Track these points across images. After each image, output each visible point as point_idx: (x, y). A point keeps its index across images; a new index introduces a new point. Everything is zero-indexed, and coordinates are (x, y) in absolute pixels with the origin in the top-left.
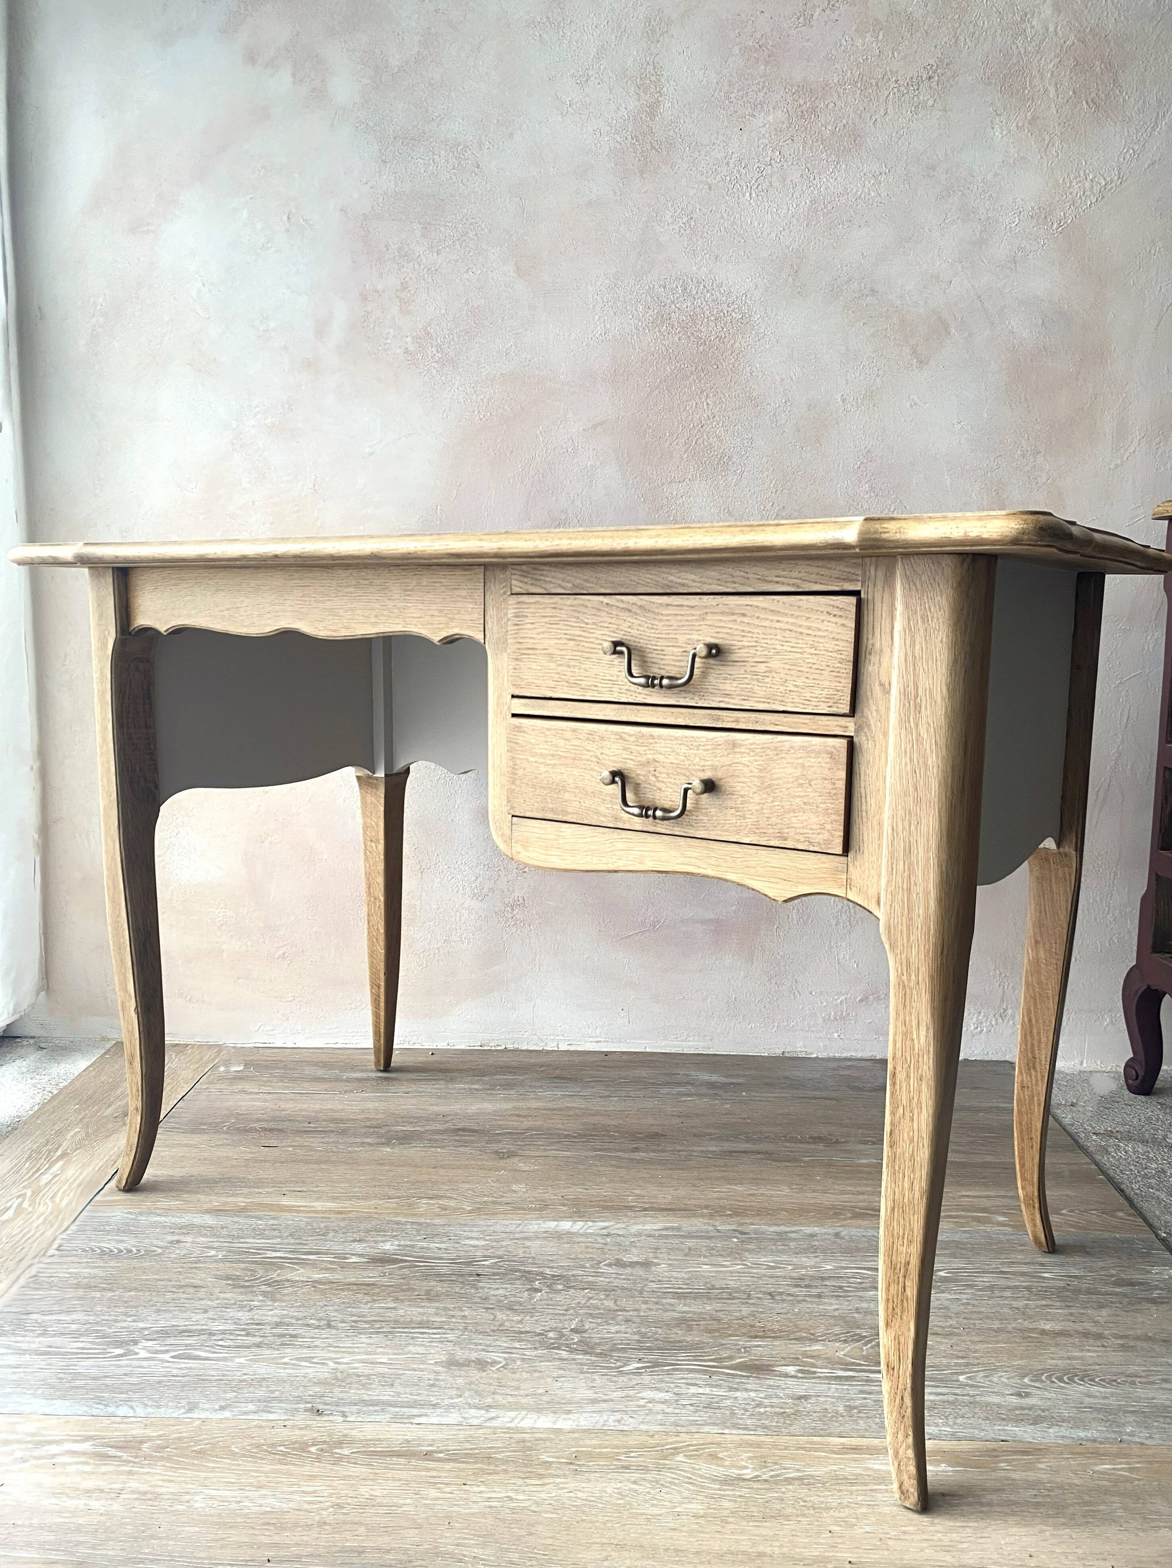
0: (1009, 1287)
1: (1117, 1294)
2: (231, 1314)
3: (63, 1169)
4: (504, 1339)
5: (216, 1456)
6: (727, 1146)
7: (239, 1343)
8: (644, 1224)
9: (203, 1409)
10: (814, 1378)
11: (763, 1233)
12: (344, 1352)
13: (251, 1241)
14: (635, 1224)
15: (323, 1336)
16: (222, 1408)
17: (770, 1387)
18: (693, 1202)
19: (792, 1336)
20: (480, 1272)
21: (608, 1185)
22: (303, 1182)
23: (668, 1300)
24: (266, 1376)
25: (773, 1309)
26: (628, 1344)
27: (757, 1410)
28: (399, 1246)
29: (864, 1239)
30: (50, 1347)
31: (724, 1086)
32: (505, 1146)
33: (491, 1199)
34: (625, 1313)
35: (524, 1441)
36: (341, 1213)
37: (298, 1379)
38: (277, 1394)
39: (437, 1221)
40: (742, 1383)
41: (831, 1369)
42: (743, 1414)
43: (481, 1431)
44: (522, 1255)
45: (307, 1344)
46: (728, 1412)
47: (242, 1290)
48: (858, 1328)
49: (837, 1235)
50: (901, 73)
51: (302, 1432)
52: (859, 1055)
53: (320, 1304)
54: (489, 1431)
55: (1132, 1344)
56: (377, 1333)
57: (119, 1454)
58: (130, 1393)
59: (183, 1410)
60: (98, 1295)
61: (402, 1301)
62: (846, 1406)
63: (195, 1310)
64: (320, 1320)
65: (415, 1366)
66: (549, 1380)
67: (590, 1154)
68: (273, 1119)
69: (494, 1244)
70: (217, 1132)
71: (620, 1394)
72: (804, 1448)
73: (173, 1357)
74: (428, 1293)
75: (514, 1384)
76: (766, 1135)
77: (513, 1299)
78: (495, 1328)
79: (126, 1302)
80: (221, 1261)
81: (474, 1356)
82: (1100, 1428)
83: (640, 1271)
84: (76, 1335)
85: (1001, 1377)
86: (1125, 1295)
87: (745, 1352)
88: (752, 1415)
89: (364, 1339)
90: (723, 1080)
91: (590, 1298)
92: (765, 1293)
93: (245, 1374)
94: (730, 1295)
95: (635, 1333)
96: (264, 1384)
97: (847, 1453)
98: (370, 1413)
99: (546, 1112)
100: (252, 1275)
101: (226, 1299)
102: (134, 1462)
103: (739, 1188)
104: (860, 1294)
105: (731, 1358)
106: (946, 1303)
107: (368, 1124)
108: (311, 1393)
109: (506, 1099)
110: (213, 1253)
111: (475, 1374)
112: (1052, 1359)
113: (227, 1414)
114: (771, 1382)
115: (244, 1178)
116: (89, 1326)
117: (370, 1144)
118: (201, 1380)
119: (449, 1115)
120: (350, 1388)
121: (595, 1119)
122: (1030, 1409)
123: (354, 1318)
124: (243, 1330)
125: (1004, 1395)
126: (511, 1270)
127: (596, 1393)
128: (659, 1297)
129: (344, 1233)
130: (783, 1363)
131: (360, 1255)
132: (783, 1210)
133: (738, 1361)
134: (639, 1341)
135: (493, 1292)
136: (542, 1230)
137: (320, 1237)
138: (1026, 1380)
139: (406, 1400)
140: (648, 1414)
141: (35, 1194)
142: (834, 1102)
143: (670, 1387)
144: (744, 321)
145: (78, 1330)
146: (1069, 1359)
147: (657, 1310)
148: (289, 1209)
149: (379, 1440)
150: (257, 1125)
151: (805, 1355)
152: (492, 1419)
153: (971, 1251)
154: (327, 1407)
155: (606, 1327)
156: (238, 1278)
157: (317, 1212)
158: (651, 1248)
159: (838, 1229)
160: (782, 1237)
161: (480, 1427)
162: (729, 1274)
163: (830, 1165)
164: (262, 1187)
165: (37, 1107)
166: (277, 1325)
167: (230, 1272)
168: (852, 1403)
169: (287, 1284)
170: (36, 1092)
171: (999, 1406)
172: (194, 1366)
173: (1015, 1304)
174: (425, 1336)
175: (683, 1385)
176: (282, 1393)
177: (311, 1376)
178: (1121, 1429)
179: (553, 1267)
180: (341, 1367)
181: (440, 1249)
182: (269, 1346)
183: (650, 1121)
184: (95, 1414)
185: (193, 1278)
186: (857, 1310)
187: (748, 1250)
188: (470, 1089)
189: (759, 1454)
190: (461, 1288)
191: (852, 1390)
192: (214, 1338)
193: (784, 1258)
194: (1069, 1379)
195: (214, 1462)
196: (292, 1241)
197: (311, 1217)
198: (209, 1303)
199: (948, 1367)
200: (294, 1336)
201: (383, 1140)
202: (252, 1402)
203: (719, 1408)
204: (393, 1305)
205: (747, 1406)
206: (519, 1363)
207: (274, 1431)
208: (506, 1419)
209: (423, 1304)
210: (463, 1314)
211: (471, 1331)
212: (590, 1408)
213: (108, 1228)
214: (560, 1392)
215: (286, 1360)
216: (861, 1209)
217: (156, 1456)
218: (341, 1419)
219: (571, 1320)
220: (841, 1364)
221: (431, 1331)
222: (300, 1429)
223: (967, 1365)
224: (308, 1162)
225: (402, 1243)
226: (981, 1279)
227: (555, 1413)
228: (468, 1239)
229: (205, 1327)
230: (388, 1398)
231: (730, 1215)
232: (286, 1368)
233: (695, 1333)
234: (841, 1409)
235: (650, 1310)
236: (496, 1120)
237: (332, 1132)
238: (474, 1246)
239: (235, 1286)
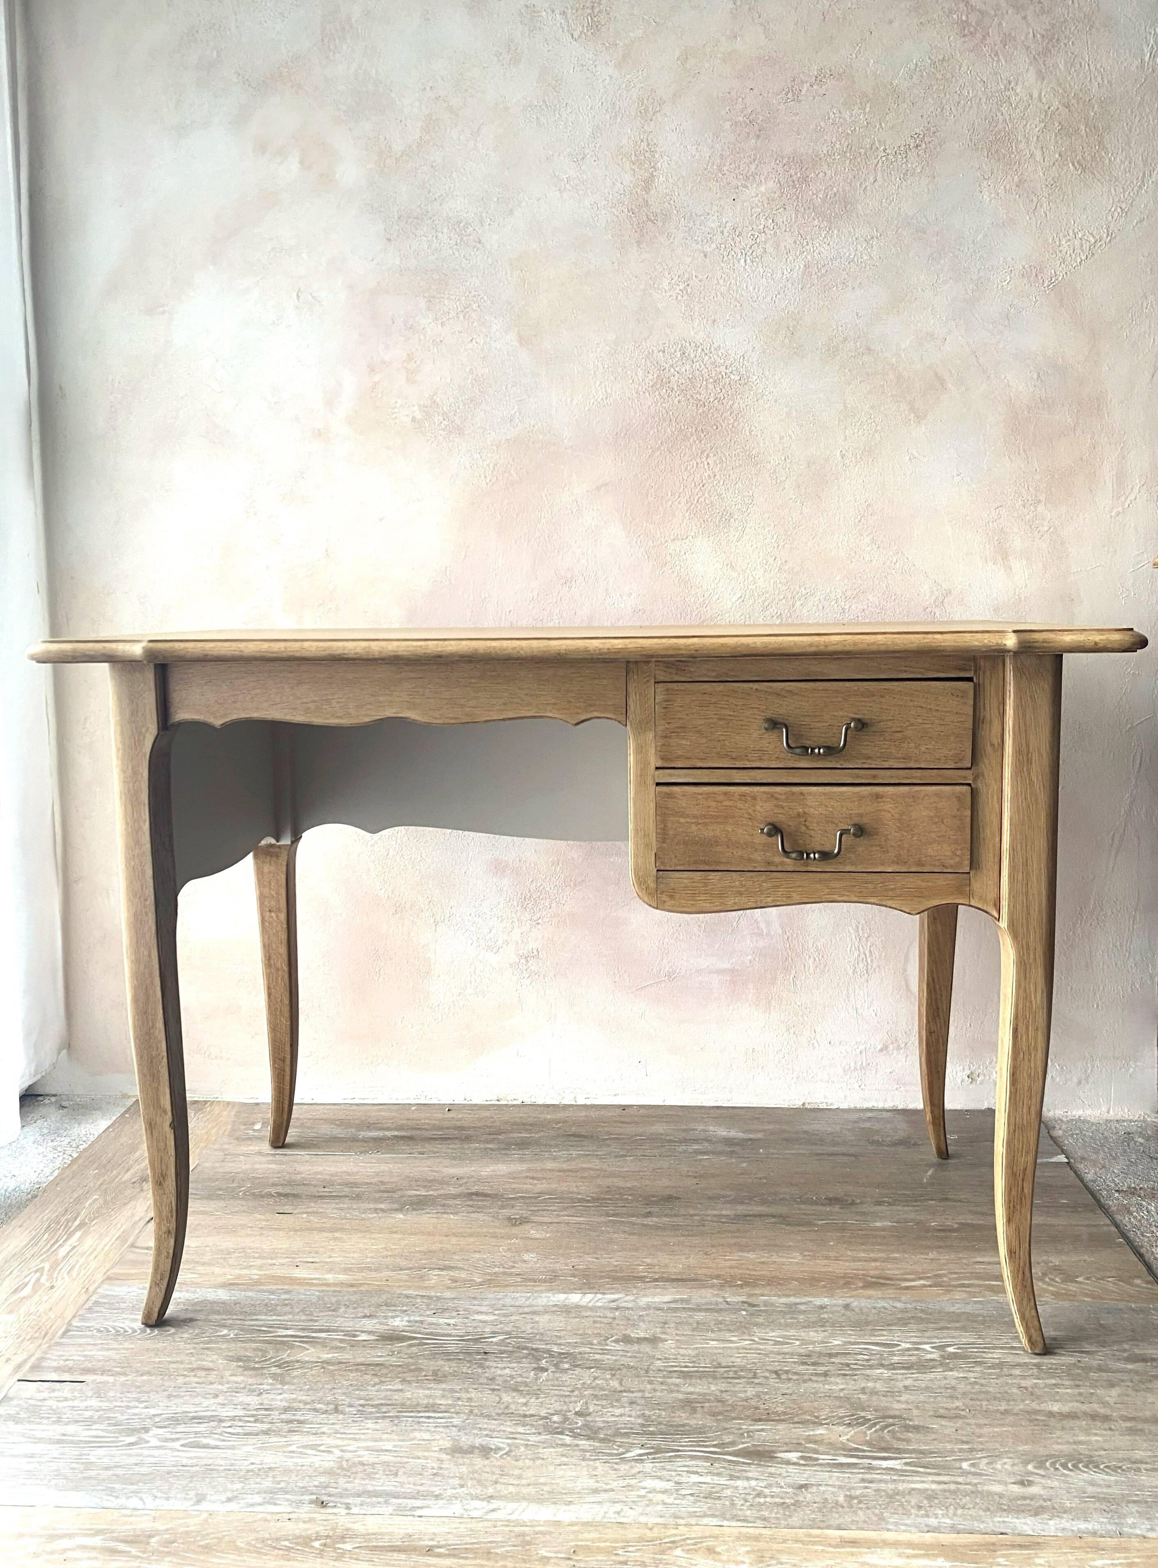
0: (1018, 1365)
1: (1129, 1371)
2: (241, 1399)
3: (80, 1240)
4: (508, 1423)
5: (222, 1552)
6: (741, 1209)
7: (248, 1430)
8: (654, 1295)
9: (210, 1501)
10: (816, 1465)
11: (772, 1305)
12: (350, 1439)
13: (264, 1317)
14: (645, 1296)
15: (331, 1422)
16: (229, 1500)
17: (771, 1475)
18: (704, 1271)
19: (796, 1419)
20: (488, 1350)
21: (619, 1254)
22: (317, 1252)
23: (674, 1380)
24: (272, 1465)
25: (778, 1389)
26: (631, 1428)
27: (758, 1500)
28: (409, 1321)
29: (874, 1311)
30: (64, 1435)
31: (742, 1143)
32: (517, 1211)
33: (502, 1270)
34: (630, 1395)
35: (523, 1535)
36: (352, 1286)
37: (304, 1468)
38: (283, 1485)
39: (448, 1294)
40: (744, 1470)
41: (833, 1455)
42: (742, 1505)
43: (481, 1524)
44: (530, 1331)
45: (314, 1431)
46: (727, 1503)
47: (252, 1372)
48: (863, 1410)
49: (847, 1307)
50: (888, 143)
51: (307, 1526)
52: (880, 1105)
53: (329, 1386)
54: (490, 1524)
55: (1140, 1427)
56: (384, 1417)
57: (128, 1549)
58: (140, 1484)
59: (191, 1502)
60: (111, 1379)
61: (409, 1382)
62: (846, 1496)
63: (205, 1396)
64: (328, 1404)
65: (420, 1454)
66: (551, 1468)
67: (603, 1219)
68: (290, 1183)
69: (503, 1319)
70: (233, 1197)
71: (622, 1483)
72: (802, 1542)
73: (182, 1445)
74: (435, 1373)
75: (516, 1472)
76: (781, 1196)
77: (519, 1379)
78: (500, 1411)
79: (139, 1387)
80: (233, 1340)
81: (478, 1442)
82: (1101, 1520)
83: (646, 1348)
84: (90, 1422)
85: (1005, 1463)
86: (1137, 1372)
87: (748, 1437)
88: (752, 1505)
89: (370, 1424)
90: (741, 1135)
91: (595, 1378)
92: (771, 1371)
93: (252, 1464)
94: (735, 1373)
95: (638, 1417)
96: (271, 1474)
97: (843, 1547)
98: (373, 1505)
99: (561, 1174)
100: (263, 1356)
101: (236, 1383)
102: (142, 1558)
103: (751, 1255)
104: (868, 1372)
105: (733, 1443)
106: (954, 1382)
107: (382, 1188)
108: (316, 1483)
109: (522, 1160)
110: (225, 1332)
111: (479, 1462)
112: (1058, 1444)
113: (233, 1506)
114: (772, 1470)
115: (257, 1248)
116: (101, 1413)
117: (382, 1210)
118: (209, 1470)
119: (462, 1178)
120: (355, 1478)
121: (609, 1182)
122: (1031, 1499)
123: (362, 1402)
124: (253, 1416)
125: (1006, 1484)
126: (518, 1348)
127: (597, 1482)
128: (664, 1377)
129: (354, 1308)
130: (785, 1448)
131: (370, 1333)
132: (793, 1279)
133: (741, 1446)
134: (643, 1425)
135: (499, 1372)
136: (551, 1303)
137: (331, 1313)
138: (1030, 1467)
139: (409, 1491)
140: (647, 1505)
141: (53, 1268)
142: (853, 1158)
143: (671, 1476)
144: (742, 382)
145: (91, 1417)
146: (1075, 1443)
147: (662, 1390)
148: (302, 1282)
149: (381, 1534)
150: (273, 1190)
151: (809, 1439)
152: (493, 1510)
153: (983, 1324)
154: (332, 1499)
155: (610, 1410)
156: (248, 1359)
157: (328, 1285)
158: (659, 1322)
159: (849, 1300)
160: (792, 1309)
161: (481, 1519)
162: (735, 1351)
163: (843, 1229)
164: (276, 1258)
165: (56, 1173)
166: (286, 1410)
167: (242, 1353)
168: (853, 1493)
169: (297, 1365)
170: (56, 1156)
171: (1001, 1496)
172: (203, 1455)
173: (1024, 1383)
174: (431, 1420)
175: (684, 1474)
176: (288, 1483)
177: (317, 1465)
178: (1122, 1521)
179: (560, 1344)
180: (347, 1455)
181: (449, 1325)
182: (278, 1433)
183: (665, 1182)
184: (105, 1506)
185: (204, 1360)
186: (863, 1391)
187: (757, 1325)
188: (486, 1149)
189: (756, 1549)
190: (469, 1367)
191: (854, 1478)
192: (223, 1424)
193: (792, 1332)
194: (1073, 1466)
195: (220, 1557)
196: (303, 1318)
197: (323, 1291)
198: (220, 1387)
199: (952, 1452)
200: (300, 1422)
201: (396, 1206)
202: (258, 1493)
203: (719, 1498)
204: (401, 1387)
205: (748, 1497)
206: (522, 1449)
207: (279, 1524)
208: (507, 1510)
209: (430, 1386)
210: (469, 1396)
211: (476, 1415)
212: (592, 1498)
213: (123, 1305)
214: (561, 1482)
215: (293, 1448)
216: (872, 1277)
217: (163, 1552)
218: (345, 1511)
219: (576, 1402)
220: (844, 1450)
221: (437, 1415)
222: (304, 1522)
223: (971, 1450)
224: (322, 1230)
225: (412, 1318)
226: (990, 1355)
227: (555, 1503)
228: (477, 1313)
229: (214, 1413)
230: (392, 1488)
231: (741, 1286)
232: (292, 1457)
233: (699, 1416)
234: (841, 1499)
235: (655, 1390)
236: (510, 1183)
237: (347, 1197)
238: (481, 1321)
239: (246, 1368)
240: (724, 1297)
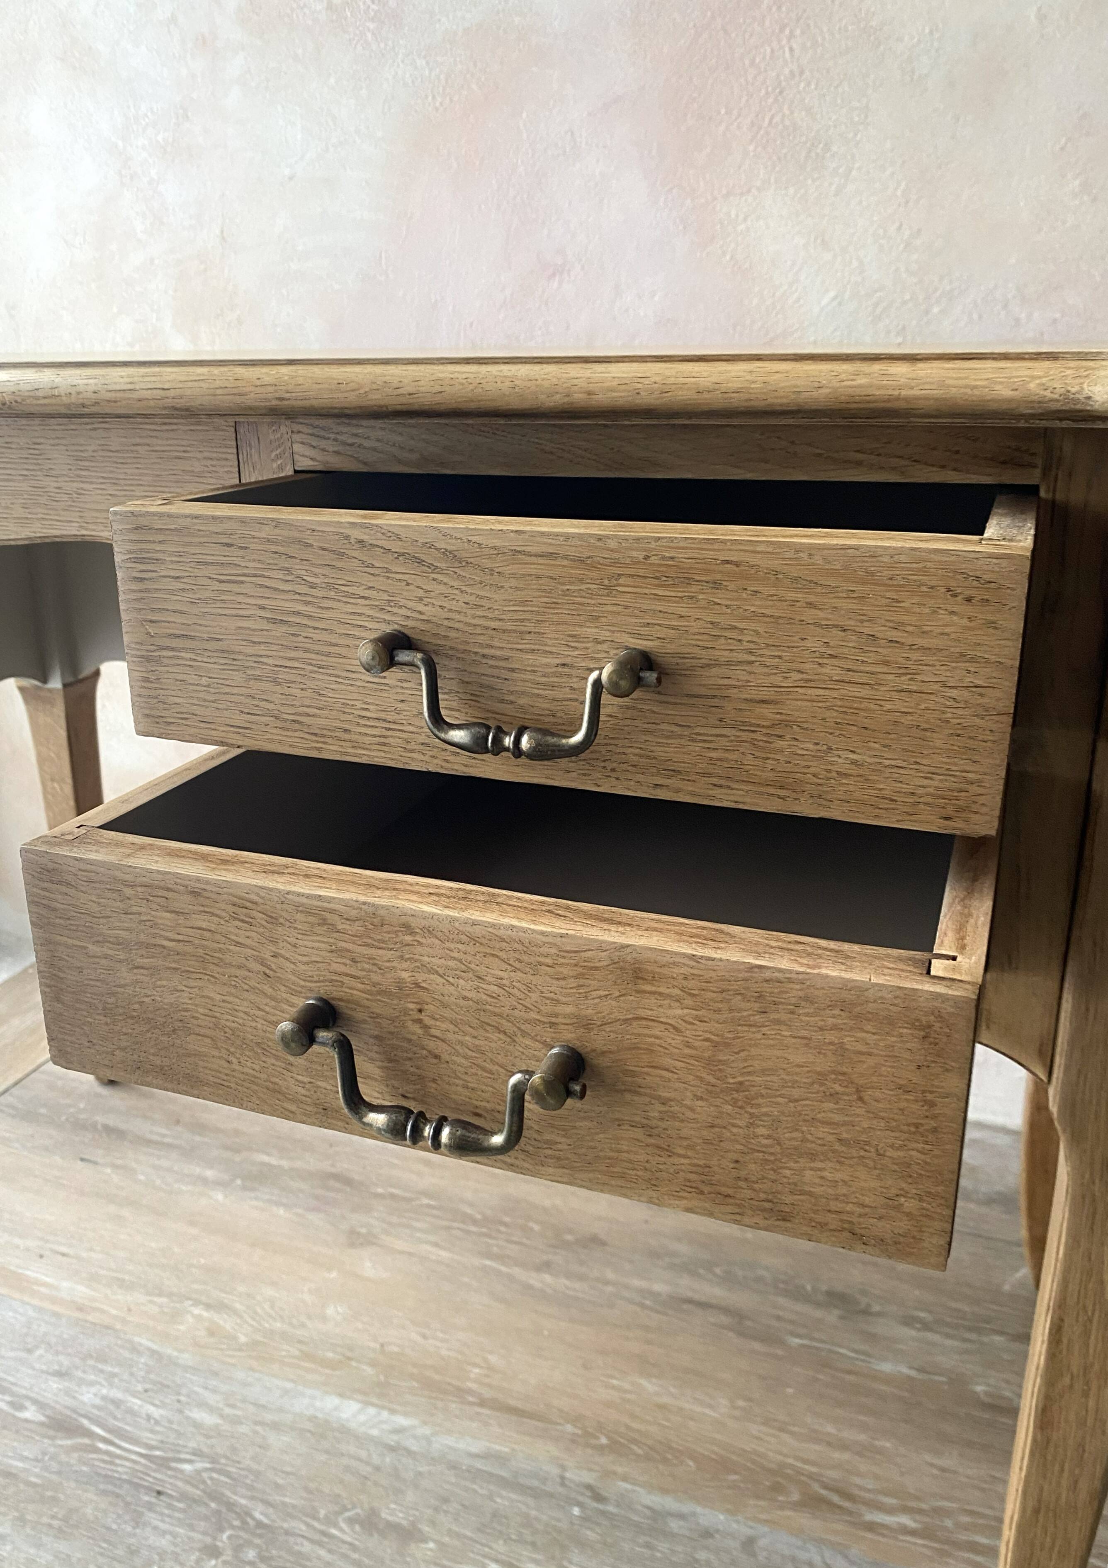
6: (686, 1285)
8: (463, 1434)
11: (631, 1505)
14: (449, 1431)
18: (563, 1403)
20: (167, 1486)
21: (460, 1335)
28: (103, 1398)
32: (370, 1221)
33: (285, 1327)
61: (24, 1524)
67: (477, 1261)
69: (226, 1427)
74: (69, 1515)
103: (651, 1386)
117: (206, 1181)
126: (210, 1495)
129: (55, 1353)
132: (692, 1457)
135: (153, 1540)
136: (310, 1412)
158: (437, 1497)
159: (760, 1530)
160: (656, 1525)
163: (824, 1364)
164: (27, 1236)
179: (270, 1505)
187: (584, 1544)
190: (120, 1517)
201: (226, 1177)
216: (823, 1485)
224: (112, 1200)
225: (110, 1393)
228: (200, 1406)
238: (196, 1425)
240: (563, 1468)
